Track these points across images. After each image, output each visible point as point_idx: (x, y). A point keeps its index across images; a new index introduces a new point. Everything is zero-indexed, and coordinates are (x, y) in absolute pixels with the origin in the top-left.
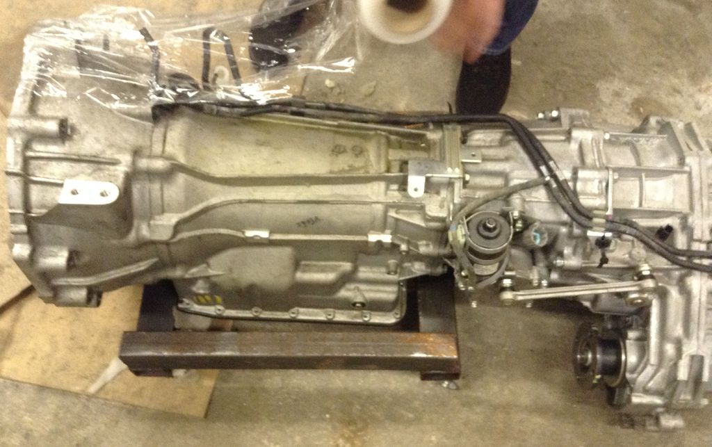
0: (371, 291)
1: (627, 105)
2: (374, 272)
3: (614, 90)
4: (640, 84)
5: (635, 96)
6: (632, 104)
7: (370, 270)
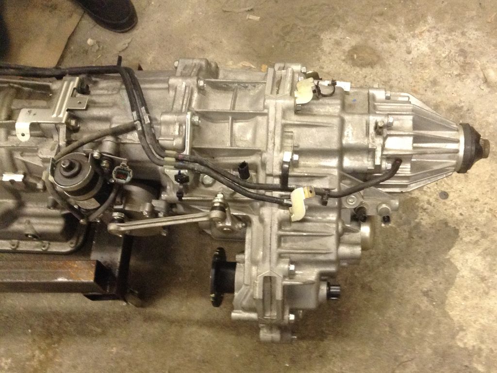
0: (40, 224)
1: (344, 53)
2: (39, 208)
3: (335, 40)
4: (360, 33)
5: (354, 43)
6: (349, 52)
7: (35, 205)
